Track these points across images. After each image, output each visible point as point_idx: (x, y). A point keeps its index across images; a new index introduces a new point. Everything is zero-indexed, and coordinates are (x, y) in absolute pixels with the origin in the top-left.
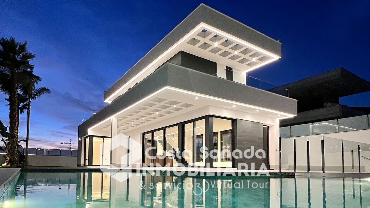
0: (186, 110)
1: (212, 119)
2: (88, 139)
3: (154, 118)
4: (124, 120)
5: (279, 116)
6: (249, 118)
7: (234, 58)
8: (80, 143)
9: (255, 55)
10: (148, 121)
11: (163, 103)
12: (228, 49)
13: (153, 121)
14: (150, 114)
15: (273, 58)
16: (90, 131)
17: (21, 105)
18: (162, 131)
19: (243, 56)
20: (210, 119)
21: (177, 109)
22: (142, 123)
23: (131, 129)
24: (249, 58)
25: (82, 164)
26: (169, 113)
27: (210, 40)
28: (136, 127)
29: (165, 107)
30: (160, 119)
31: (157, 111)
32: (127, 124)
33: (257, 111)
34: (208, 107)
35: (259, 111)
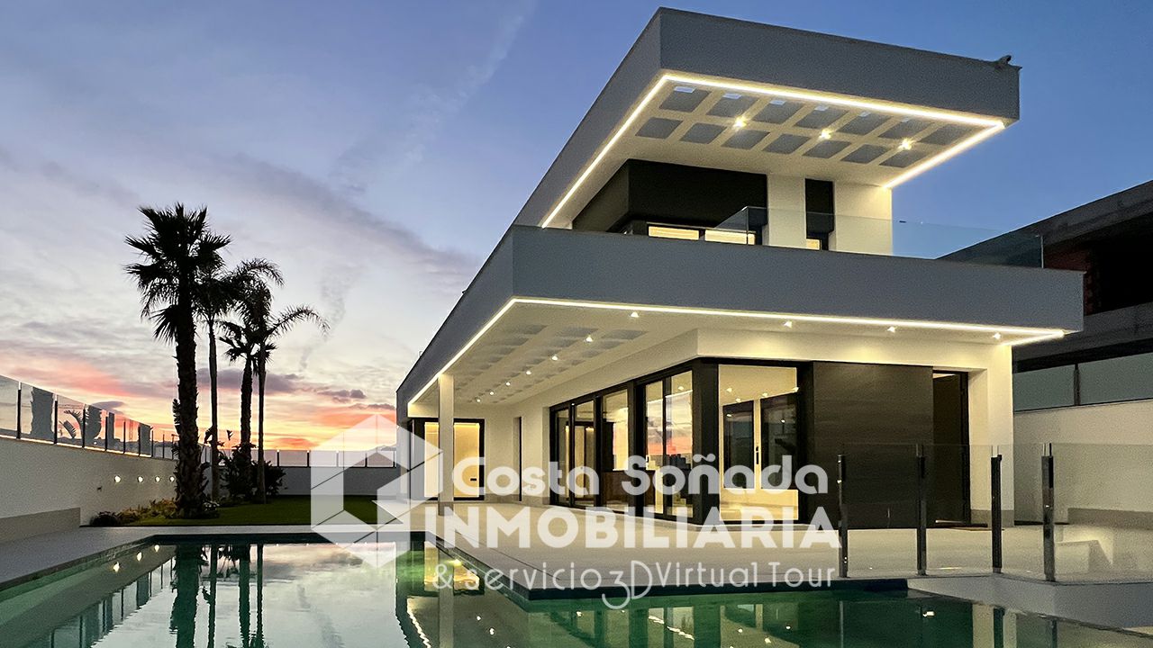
7: (823, 152)
9: (901, 129)
12: (787, 128)
24: (885, 143)
35: (900, 329)
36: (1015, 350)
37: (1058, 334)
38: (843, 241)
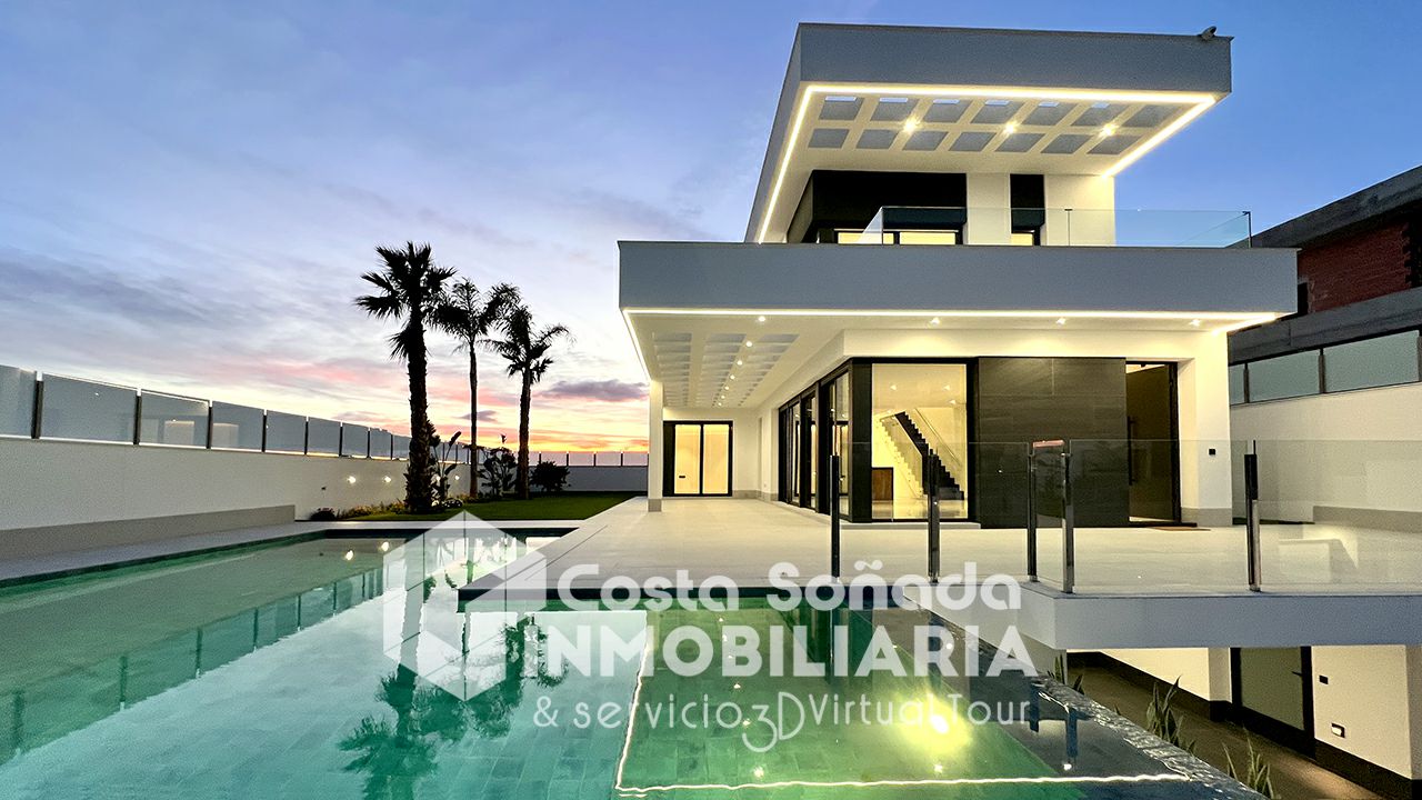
12: (966, 126)
19: (1051, 132)
24: (1082, 130)
35: (1071, 321)
36: (1231, 336)
37: (1268, 317)
38: (1054, 235)
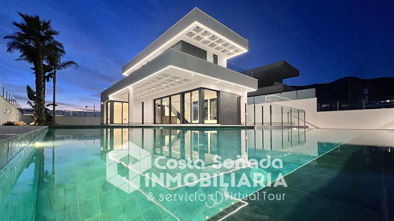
0: (185, 83)
1: (203, 90)
2: (109, 104)
3: (162, 89)
4: (139, 90)
5: (247, 89)
6: (228, 90)
7: (218, 49)
8: (102, 107)
9: (232, 47)
10: (157, 90)
11: (168, 78)
12: (214, 42)
13: (161, 91)
14: (159, 85)
15: (244, 51)
16: (111, 97)
17: (47, 74)
18: (168, 98)
19: (224, 48)
20: (202, 90)
21: (179, 83)
22: (153, 92)
23: (145, 96)
24: (228, 50)
25: (104, 122)
26: (173, 85)
27: (202, 34)
28: (148, 95)
29: (170, 81)
30: (166, 89)
31: (164, 83)
32: (141, 92)
33: (233, 86)
34: (200, 82)
36: (247, 93)
